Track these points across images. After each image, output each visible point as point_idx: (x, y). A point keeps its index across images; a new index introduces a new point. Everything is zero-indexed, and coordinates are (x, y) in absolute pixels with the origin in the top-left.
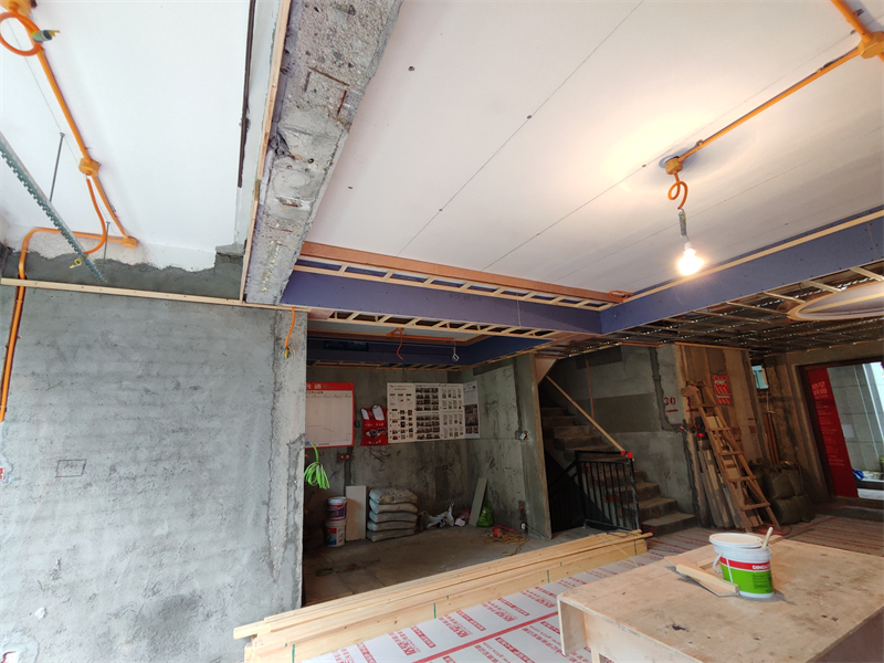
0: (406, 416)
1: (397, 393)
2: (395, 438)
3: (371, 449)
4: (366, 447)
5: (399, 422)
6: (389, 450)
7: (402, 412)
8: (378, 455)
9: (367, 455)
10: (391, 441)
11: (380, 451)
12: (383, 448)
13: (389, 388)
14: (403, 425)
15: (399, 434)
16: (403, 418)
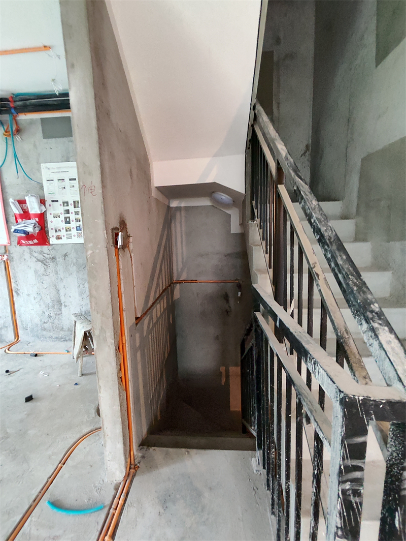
0: (71, 208)
1: (55, 177)
2: (58, 238)
3: (31, 251)
4: (25, 248)
5: (62, 217)
6: (53, 253)
7: (66, 203)
8: (40, 257)
9: (27, 256)
10: (53, 240)
11: (41, 252)
12: (45, 248)
13: (44, 171)
14: (68, 222)
15: (63, 233)
16: (68, 212)
